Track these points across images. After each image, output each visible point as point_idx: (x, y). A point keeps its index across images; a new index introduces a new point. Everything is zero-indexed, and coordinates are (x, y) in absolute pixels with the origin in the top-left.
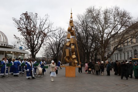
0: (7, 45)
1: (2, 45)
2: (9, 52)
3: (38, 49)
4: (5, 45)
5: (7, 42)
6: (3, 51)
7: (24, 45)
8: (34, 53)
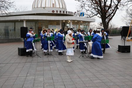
0: (64, 12)
1: (57, 12)
2: (67, 22)
3: (112, 13)
4: (60, 11)
5: (64, 7)
6: (59, 21)
7: (90, 10)
8: (107, 20)
